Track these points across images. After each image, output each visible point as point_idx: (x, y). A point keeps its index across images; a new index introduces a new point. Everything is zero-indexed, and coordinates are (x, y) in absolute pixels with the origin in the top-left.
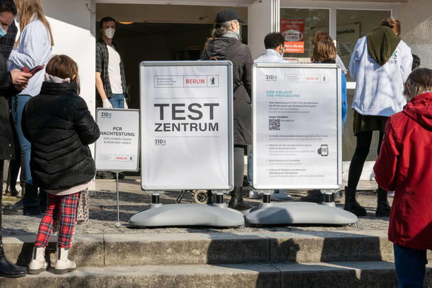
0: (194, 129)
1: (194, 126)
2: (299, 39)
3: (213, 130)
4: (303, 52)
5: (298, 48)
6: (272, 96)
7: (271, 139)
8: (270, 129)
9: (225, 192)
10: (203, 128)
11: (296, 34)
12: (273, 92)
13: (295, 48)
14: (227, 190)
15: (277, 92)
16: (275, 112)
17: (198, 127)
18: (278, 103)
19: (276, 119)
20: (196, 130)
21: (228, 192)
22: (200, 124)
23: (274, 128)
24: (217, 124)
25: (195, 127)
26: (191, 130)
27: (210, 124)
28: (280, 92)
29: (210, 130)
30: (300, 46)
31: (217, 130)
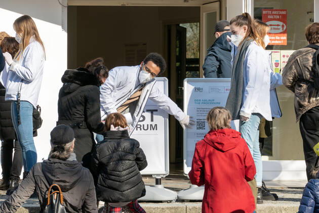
0: (139, 129)
1: (139, 126)
2: (281, 31)
3: (154, 129)
4: (286, 44)
5: (280, 40)
6: (199, 103)
7: (198, 136)
8: (198, 128)
9: (162, 176)
10: (146, 128)
11: (278, 25)
12: (200, 100)
13: (278, 40)
14: (164, 175)
15: (203, 100)
16: (201, 116)
17: (142, 128)
18: (204, 109)
19: (202, 121)
20: (141, 129)
21: (165, 176)
22: (143, 125)
23: (200, 128)
24: (156, 125)
25: (140, 128)
26: (137, 130)
27: (151, 125)
28: (205, 100)
29: (151, 129)
30: (282, 38)
31: (156, 129)
